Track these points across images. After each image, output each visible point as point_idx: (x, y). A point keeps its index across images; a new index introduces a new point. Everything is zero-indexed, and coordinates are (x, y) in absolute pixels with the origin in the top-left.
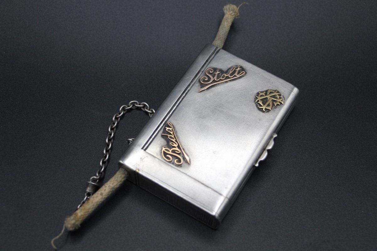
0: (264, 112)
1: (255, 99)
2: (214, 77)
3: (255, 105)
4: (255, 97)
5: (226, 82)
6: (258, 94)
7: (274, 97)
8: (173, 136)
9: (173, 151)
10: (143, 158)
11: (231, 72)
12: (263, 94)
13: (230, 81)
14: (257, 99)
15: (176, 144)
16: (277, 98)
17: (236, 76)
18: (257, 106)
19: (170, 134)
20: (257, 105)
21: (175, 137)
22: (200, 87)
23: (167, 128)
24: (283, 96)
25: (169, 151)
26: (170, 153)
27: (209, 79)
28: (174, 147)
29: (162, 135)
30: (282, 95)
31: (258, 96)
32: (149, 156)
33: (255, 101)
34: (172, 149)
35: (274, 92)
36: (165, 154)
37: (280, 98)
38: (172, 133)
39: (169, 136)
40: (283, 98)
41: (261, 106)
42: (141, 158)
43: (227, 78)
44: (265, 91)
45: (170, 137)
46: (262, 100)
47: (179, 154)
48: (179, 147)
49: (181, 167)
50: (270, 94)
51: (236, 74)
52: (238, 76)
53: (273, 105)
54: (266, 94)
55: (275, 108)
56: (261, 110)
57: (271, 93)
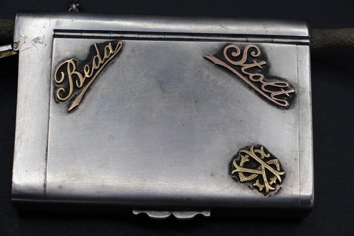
0: (230, 173)
1: (247, 147)
2: (247, 62)
3: (235, 153)
4: (249, 145)
5: (250, 88)
6: (259, 147)
7: (270, 175)
8: (100, 61)
9: (75, 77)
10: (41, 41)
11: (272, 84)
12: (263, 155)
13: (257, 93)
14: (248, 150)
15: (89, 74)
16: (269, 181)
17: (271, 97)
18: (235, 157)
19: (102, 56)
20: (237, 158)
21: (101, 65)
22: (213, 53)
23: (110, 46)
24: (281, 188)
25: (71, 71)
26: (70, 74)
27: (239, 58)
28: (83, 75)
29: (94, 45)
30: (281, 186)
31: (255, 148)
32: (48, 46)
33: (243, 149)
34: (77, 73)
35: (278, 169)
36: (63, 68)
37: (273, 185)
38: (106, 56)
39: (98, 55)
40: (277, 191)
41: (238, 163)
42: (38, 39)
43: (259, 84)
44: (271, 155)
45: (97, 59)
46: (250, 158)
47: (75, 87)
48: (87, 80)
49: (57, 102)
50: (270, 165)
51: (274, 94)
52: (273, 99)
53: (254, 181)
54: (265, 160)
55: (249, 187)
56: (231, 167)
57: (273, 166)
